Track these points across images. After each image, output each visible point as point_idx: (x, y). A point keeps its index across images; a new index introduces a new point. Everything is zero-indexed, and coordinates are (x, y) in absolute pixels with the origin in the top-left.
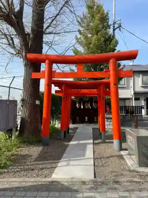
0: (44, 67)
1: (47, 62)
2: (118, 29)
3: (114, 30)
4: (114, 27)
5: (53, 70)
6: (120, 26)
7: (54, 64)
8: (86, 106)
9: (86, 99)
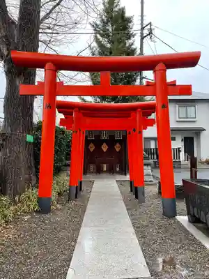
2: (149, 37)
3: (142, 38)
4: (142, 34)
5: (58, 81)
6: (151, 33)
8: (105, 148)
9: (104, 136)
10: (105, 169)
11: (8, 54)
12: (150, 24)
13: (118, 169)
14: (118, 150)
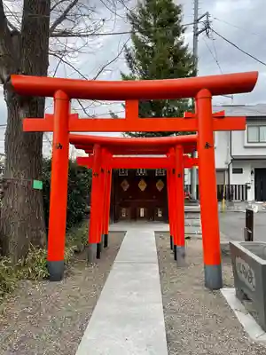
0: (50, 106)
1: (58, 94)
3: (196, 35)
4: (196, 28)
5: (72, 112)
6: (207, 27)
7: (72, 100)
8: (142, 186)
9: (141, 172)
10: (142, 214)
11: (9, 79)
12: (207, 14)
13: (160, 215)
14: (160, 189)
